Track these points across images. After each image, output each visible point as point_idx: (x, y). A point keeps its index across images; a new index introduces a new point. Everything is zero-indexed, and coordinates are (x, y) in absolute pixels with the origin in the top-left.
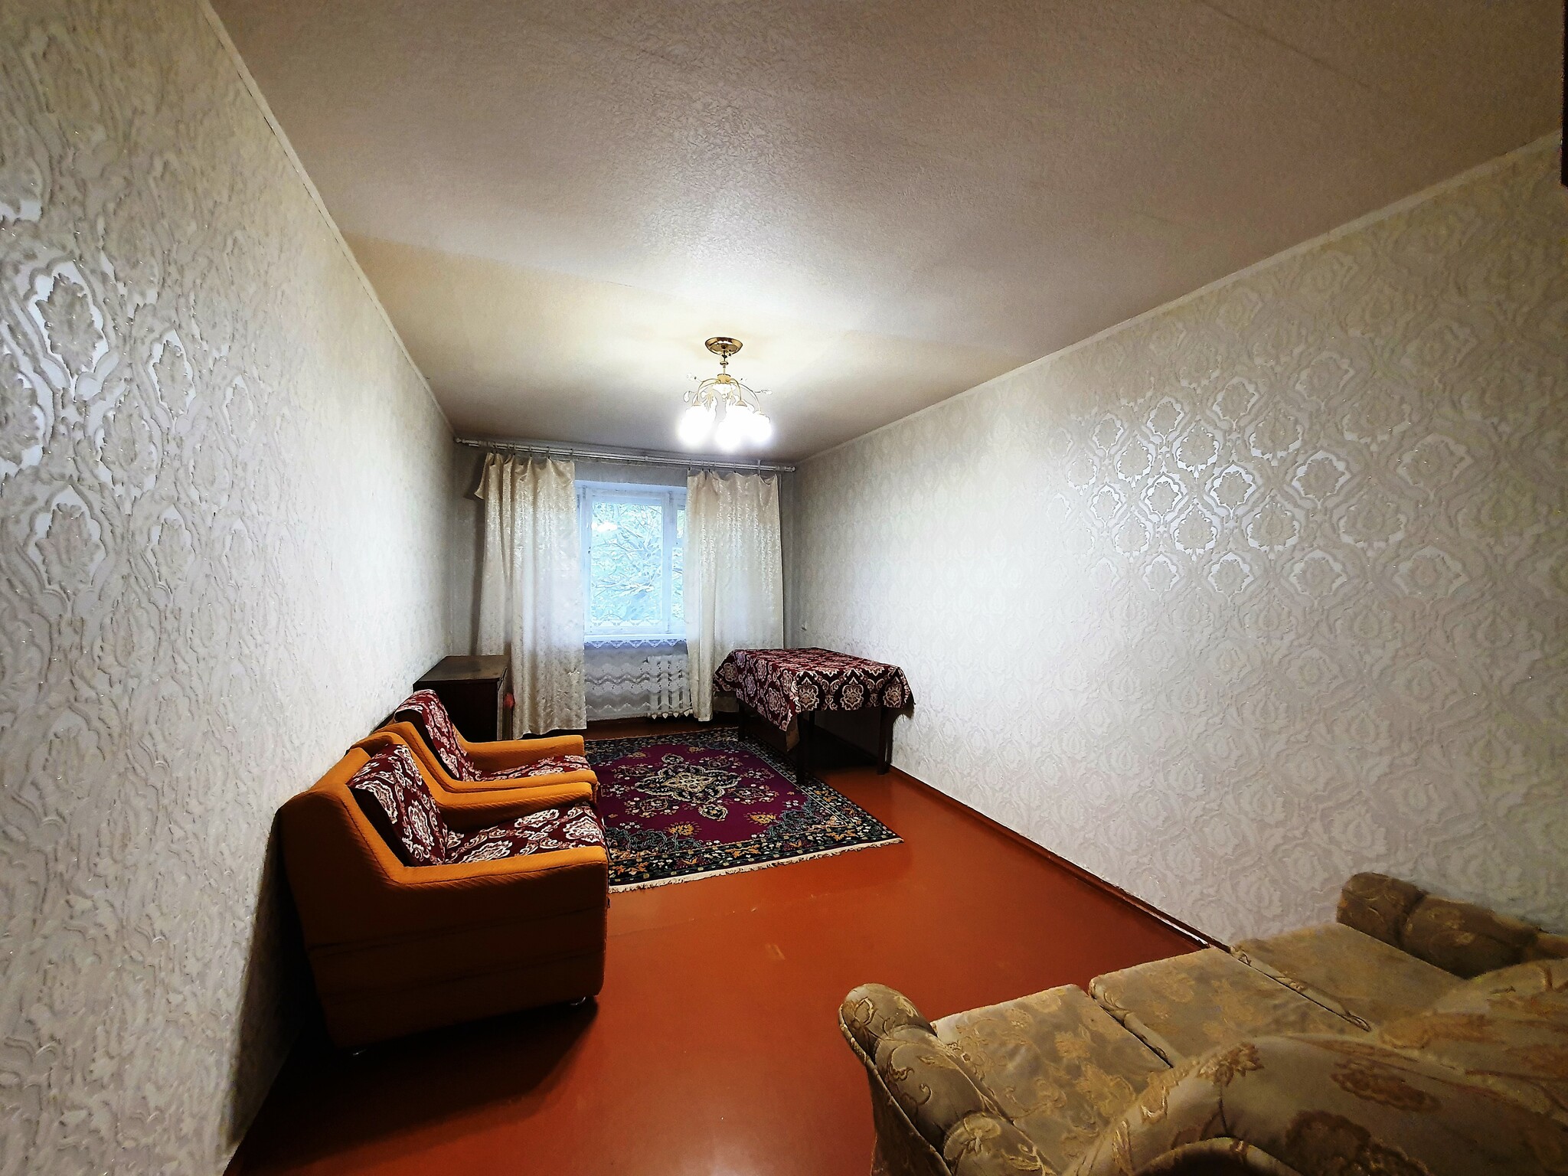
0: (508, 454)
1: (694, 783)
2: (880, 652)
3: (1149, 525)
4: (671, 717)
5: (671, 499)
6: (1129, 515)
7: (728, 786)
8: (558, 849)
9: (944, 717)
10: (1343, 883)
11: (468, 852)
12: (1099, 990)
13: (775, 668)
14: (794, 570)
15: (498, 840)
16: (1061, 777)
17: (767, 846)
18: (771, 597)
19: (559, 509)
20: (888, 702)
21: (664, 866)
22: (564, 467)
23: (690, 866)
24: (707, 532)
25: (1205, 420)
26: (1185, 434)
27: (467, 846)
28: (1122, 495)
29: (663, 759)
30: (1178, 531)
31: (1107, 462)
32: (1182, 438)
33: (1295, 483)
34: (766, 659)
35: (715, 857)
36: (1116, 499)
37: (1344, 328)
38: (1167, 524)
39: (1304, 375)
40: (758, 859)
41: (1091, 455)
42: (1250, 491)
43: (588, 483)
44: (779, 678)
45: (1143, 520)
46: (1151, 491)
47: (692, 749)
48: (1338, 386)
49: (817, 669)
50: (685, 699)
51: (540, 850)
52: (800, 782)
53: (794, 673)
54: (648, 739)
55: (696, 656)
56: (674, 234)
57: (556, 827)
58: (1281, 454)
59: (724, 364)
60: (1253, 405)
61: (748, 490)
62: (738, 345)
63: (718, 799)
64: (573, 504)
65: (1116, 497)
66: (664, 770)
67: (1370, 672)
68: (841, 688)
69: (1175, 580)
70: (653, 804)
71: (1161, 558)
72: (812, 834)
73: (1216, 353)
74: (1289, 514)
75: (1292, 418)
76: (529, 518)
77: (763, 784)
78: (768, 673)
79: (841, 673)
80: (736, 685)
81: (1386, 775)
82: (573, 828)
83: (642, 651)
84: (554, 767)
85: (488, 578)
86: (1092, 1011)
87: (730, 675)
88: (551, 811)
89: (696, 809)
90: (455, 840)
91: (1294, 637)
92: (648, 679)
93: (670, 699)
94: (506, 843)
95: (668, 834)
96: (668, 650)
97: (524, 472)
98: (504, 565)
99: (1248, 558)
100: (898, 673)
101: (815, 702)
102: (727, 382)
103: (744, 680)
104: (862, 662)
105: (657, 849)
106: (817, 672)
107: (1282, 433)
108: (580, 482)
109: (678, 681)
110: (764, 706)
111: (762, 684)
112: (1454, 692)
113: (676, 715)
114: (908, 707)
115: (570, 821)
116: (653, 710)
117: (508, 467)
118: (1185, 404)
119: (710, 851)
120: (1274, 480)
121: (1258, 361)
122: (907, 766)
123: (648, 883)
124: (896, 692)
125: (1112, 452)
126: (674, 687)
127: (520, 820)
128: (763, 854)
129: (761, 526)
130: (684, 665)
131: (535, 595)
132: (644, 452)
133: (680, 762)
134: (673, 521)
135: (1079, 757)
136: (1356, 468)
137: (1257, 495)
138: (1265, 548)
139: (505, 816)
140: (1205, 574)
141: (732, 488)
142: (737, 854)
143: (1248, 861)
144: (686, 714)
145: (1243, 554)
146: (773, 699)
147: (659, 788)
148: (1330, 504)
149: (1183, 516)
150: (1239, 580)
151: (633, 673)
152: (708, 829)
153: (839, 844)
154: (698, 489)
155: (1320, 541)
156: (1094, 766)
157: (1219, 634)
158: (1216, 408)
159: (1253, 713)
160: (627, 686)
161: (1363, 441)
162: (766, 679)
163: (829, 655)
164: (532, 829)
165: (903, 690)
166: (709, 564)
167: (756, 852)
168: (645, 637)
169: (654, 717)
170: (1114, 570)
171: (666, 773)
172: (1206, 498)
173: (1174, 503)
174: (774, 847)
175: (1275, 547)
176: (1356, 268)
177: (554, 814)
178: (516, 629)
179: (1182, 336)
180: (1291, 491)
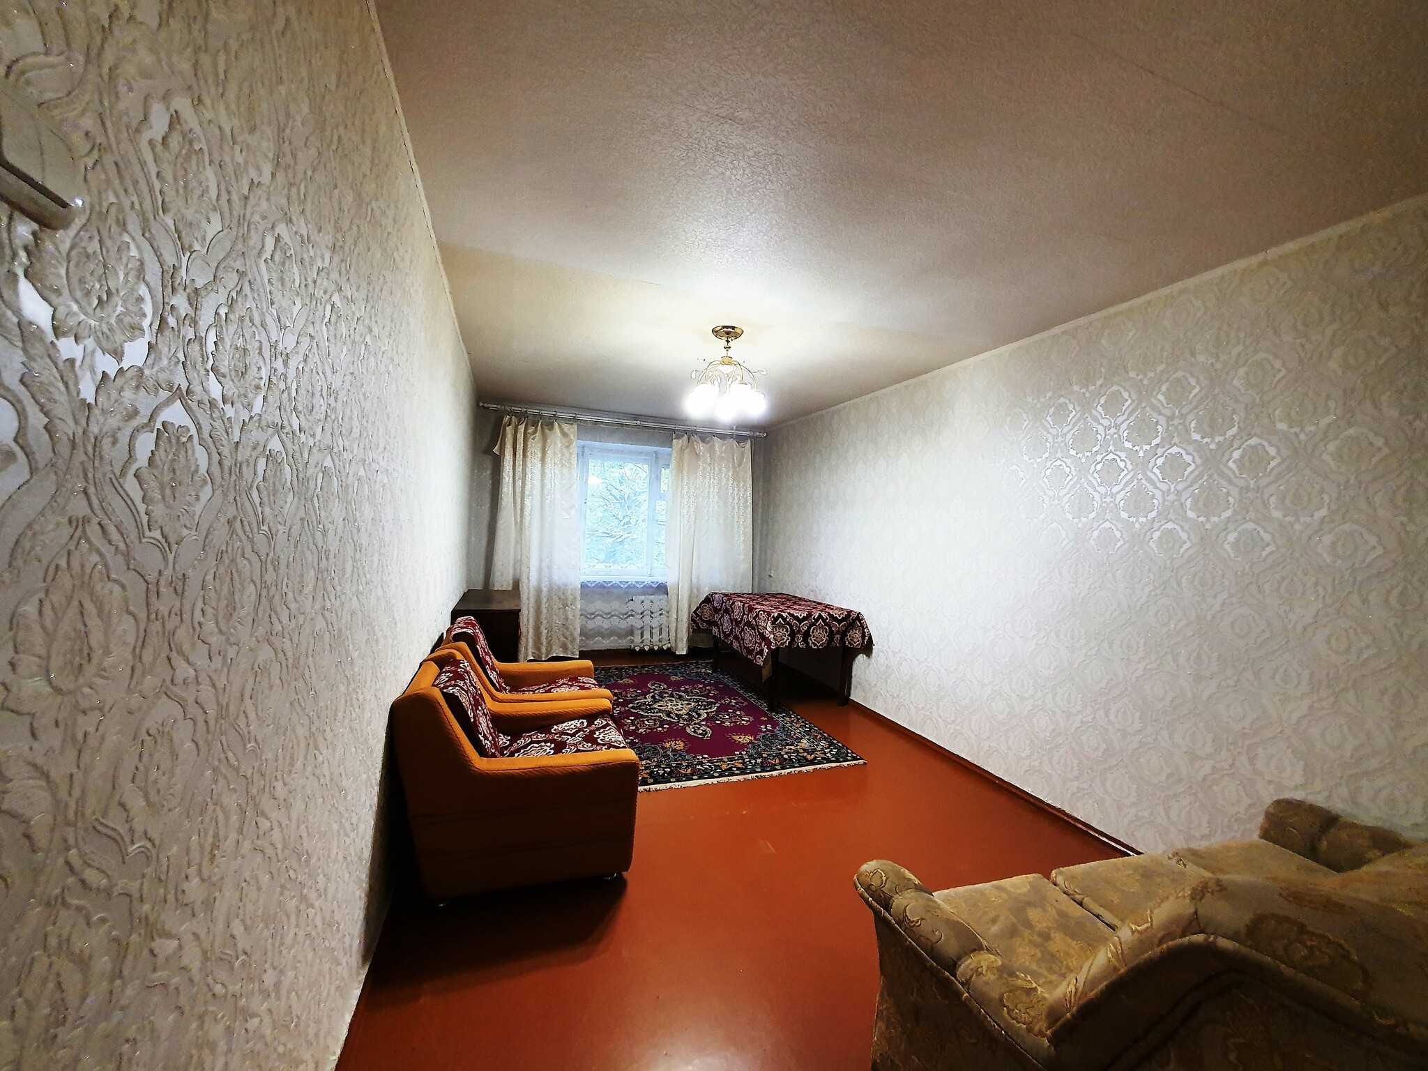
0: (521, 416)
1: (678, 706)
2: (842, 599)
3: (1097, 496)
4: (652, 650)
5: (657, 458)
6: (1079, 486)
7: (709, 711)
8: (593, 750)
9: (901, 658)
10: (1265, 807)
11: (518, 750)
12: (1060, 880)
13: (751, 609)
14: (762, 523)
15: (541, 742)
16: (1009, 713)
17: (750, 761)
18: (742, 547)
19: (563, 465)
20: (849, 643)
21: (663, 774)
22: (569, 430)
23: (686, 775)
24: (689, 488)
25: (1150, 407)
26: (1132, 418)
27: (515, 745)
28: (1073, 468)
29: (649, 685)
30: (1123, 502)
31: (1060, 439)
32: (1129, 421)
33: (1231, 464)
34: (741, 601)
35: (706, 768)
36: (1068, 472)
37: (1277, 333)
38: (1113, 495)
39: (1241, 372)
40: (743, 771)
41: (1045, 433)
42: (1189, 469)
43: (588, 443)
44: (754, 618)
45: (1091, 491)
46: (1099, 467)
47: (673, 678)
48: (1271, 383)
49: (788, 611)
50: (664, 635)
51: (578, 751)
52: (771, 709)
53: (769, 614)
54: (633, 668)
55: (675, 597)
56: (707, 246)
57: (587, 733)
58: (1218, 439)
59: (727, 348)
60: (1195, 396)
61: (725, 452)
62: (739, 332)
63: (702, 721)
64: (574, 461)
65: (1067, 470)
66: (651, 695)
67: (1294, 628)
68: (809, 628)
69: (1119, 544)
70: (646, 722)
71: (1107, 525)
72: (787, 753)
73: (1162, 349)
74: (1224, 490)
75: (1230, 409)
76: (537, 472)
77: (740, 710)
78: (744, 614)
79: (810, 615)
80: (712, 623)
81: (1306, 716)
82: (602, 735)
83: (627, 592)
84: (571, 686)
85: (501, 524)
86: (1054, 893)
87: (707, 614)
88: (581, 721)
89: (683, 729)
90: (504, 740)
91: (1225, 597)
92: (632, 615)
93: (651, 634)
94: (549, 744)
95: (663, 748)
96: (650, 591)
97: (535, 432)
98: (515, 513)
99: (1186, 526)
100: (858, 619)
101: (787, 640)
102: (730, 364)
103: (720, 619)
104: (826, 607)
105: (656, 759)
106: (789, 613)
107: (1220, 420)
108: (581, 442)
109: (659, 618)
110: (739, 643)
111: (738, 623)
112: (1367, 647)
113: (656, 648)
114: (867, 648)
115: (598, 729)
116: (637, 643)
117: (522, 428)
118: (1132, 393)
119: (701, 764)
120: (1212, 461)
121: (1201, 358)
122: (865, 699)
123: (653, 787)
124: (857, 634)
125: (1065, 430)
126: (655, 624)
127: (555, 727)
128: (746, 768)
129: (735, 484)
130: (663, 604)
131: (541, 539)
132: (636, 417)
133: (664, 689)
134: (658, 478)
135: (1027, 695)
136: (1285, 453)
137: (1196, 473)
138: (1202, 519)
139: (543, 723)
140: (1147, 539)
141: (712, 450)
142: (724, 767)
143: (1180, 788)
144: (665, 648)
145: (1182, 523)
146: (749, 637)
147: (650, 709)
148: (1262, 483)
149: (1128, 489)
150: (1177, 546)
151: (621, 609)
152: (696, 746)
153: (812, 762)
154: (682, 451)
155: (1252, 515)
156: (1040, 704)
157: (1158, 592)
158: (1160, 397)
159: (1188, 660)
160: (615, 620)
161: (1292, 430)
162: (742, 619)
163: (796, 600)
164: (568, 734)
165: (864, 633)
166: (690, 517)
167: (740, 766)
168: (632, 579)
169: (637, 649)
170: (1064, 533)
171: (653, 697)
172: (1149, 474)
173: (1120, 478)
174: (756, 763)
175: (1211, 518)
176: (1289, 283)
177: (582, 723)
178: (524, 569)
179: (1131, 334)
180: (1227, 471)
